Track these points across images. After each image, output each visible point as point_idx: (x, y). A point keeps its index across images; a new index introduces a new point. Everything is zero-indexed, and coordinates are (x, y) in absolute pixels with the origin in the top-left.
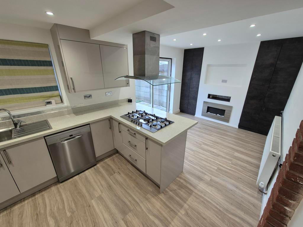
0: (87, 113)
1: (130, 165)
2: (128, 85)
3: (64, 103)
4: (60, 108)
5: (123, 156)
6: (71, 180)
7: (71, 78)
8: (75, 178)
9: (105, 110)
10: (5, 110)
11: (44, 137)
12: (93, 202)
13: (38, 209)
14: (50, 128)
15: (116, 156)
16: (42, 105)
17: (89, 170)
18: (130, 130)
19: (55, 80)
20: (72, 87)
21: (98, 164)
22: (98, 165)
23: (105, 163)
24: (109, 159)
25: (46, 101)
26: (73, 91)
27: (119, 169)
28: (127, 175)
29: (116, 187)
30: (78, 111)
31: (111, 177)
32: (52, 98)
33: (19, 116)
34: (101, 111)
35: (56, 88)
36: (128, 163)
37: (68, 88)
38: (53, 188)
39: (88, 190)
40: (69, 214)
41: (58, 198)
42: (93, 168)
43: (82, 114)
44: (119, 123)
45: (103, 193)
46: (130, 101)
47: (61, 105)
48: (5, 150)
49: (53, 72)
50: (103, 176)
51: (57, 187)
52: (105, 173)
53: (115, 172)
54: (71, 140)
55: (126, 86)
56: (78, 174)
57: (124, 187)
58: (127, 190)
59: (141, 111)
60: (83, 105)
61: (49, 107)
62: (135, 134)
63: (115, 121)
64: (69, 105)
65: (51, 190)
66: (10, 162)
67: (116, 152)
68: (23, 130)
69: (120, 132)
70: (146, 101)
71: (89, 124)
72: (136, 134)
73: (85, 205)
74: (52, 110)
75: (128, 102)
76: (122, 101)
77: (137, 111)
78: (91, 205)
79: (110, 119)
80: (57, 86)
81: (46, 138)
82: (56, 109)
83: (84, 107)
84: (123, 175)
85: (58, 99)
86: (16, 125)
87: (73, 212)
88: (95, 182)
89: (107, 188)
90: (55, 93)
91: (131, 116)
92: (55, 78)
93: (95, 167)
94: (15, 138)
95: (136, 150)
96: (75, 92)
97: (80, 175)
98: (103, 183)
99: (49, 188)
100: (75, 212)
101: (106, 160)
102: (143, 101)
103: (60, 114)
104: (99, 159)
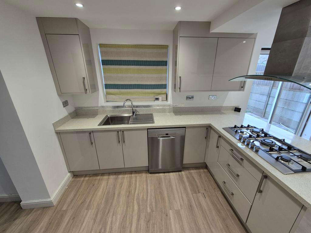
0: (185, 115)
1: (220, 192)
2: (242, 89)
3: (168, 101)
4: (164, 106)
5: (212, 177)
6: (157, 175)
7: (180, 77)
8: (161, 176)
9: (205, 116)
10: (130, 100)
11: (148, 129)
12: (171, 213)
13: (131, 188)
14: (153, 122)
15: (204, 172)
16: (152, 100)
17: (174, 174)
18: (234, 151)
19: (166, 79)
20: (179, 86)
21: (183, 170)
22: (183, 173)
23: (191, 174)
24: (195, 171)
25: (155, 97)
26: (178, 90)
27: (205, 190)
28: (213, 203)
29: (197, 211)
30: (178, 111)
31: (194, 195)
32: (160, 95)
33: (137, 107)
34: (200, 115)
35: (164, 86)
36: (217, 189)
37: (175, 86)
38: (144, 175)
39: (169, 196)
40: (149, 210)
41: (145, 187)
42: (177, 173)
43: (181, 115)
44: (220, 137)
45: (182, 210)
46: (238, 110)
47: (165, 103)
48: (123, 132)
49: (166, 71)
50: (185, 189)
51: (147, 176)
52: (189, 186)
53: (200, 192)
54: (166, 138)
55: (240, 90)
56: (164, 173)
57: (208, 219)
58: (211, 226)
59: (255, 128)
60: (183, 106)
61: (157, 102)
62: (242, 159)
63: (214, 132)
64: (172, 104)
65: (142, 175)
66: (124, 142)
67: (205, 166)
68: (137, 118)
69: (218, 147)
70: (254, 113)
71: (185, 127)
72: (245, 160)
73: (164, 212)
74: (158, 106)
75: (235, 111)
76: (227, 108)
77: (248, 126)
78: (168, 215)
79: (209, 128)
80: (166, 84)
81: (148, 130)
82: (161, 106)
83: (183, 107)
84: (208, 201)
85: (164, 96)
86: (133, 113)
87: (152, 211)
88: (177, 190)
89: (187, 206)
90: (163, 91)
91: (239, 131)
92: (166, 77)
93: (180, 173)
94: (131, 124)
95: (237, 182)
96: (180, 91)
97: (166, 174)
98: (184, 196)
99: (141, 173)
100: (154, 212)
101: (193, 171)
102: (250, 112)
103: (163, 111)
104: (186, 166)
